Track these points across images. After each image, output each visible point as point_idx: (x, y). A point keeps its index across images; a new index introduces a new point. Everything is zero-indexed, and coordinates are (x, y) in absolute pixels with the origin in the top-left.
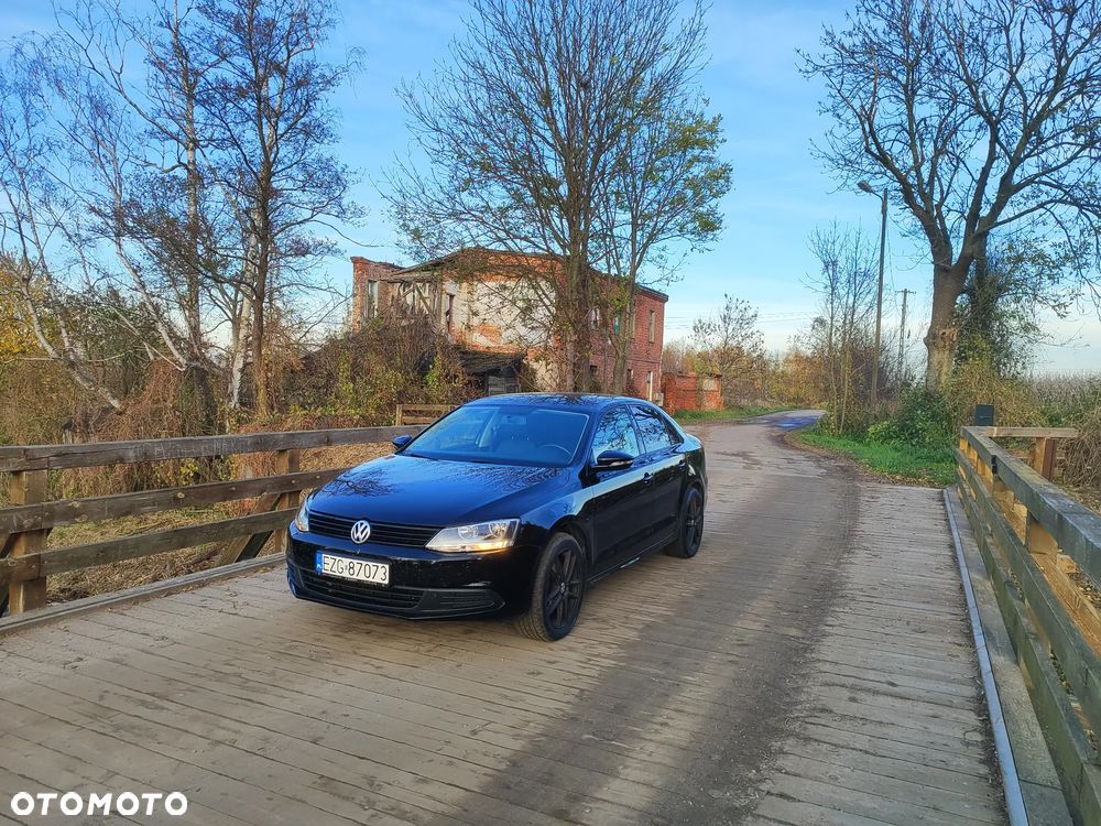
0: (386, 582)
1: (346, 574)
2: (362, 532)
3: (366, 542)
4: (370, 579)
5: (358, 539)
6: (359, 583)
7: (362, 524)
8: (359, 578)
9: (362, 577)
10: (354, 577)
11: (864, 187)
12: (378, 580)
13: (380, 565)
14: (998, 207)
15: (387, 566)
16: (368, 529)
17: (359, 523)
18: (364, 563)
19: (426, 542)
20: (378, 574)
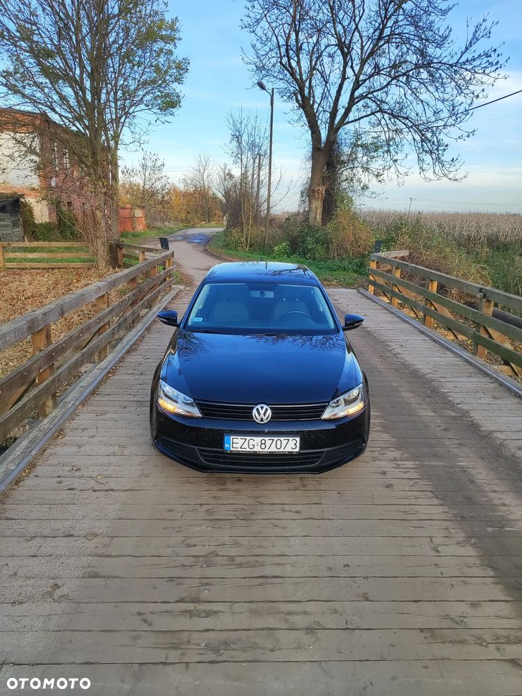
0: (297, 450)
1: (257, 449)
2: (262, 413)
3: (269, 421)
4: (282, 450)
5: (262, 420)
6: (272, 454)
7: (262, 408)
8: (270, 450)
9: (273, 449)
10: (266, 450)
11: (262, 87)
12: (288, 449)
13: (291, 439)
14: (348, 111)
15: (298, 439)
16: (269, 412)
17: (259, 407)
18: (275, 439)
19: (320, 415)
20: (291, 445)
